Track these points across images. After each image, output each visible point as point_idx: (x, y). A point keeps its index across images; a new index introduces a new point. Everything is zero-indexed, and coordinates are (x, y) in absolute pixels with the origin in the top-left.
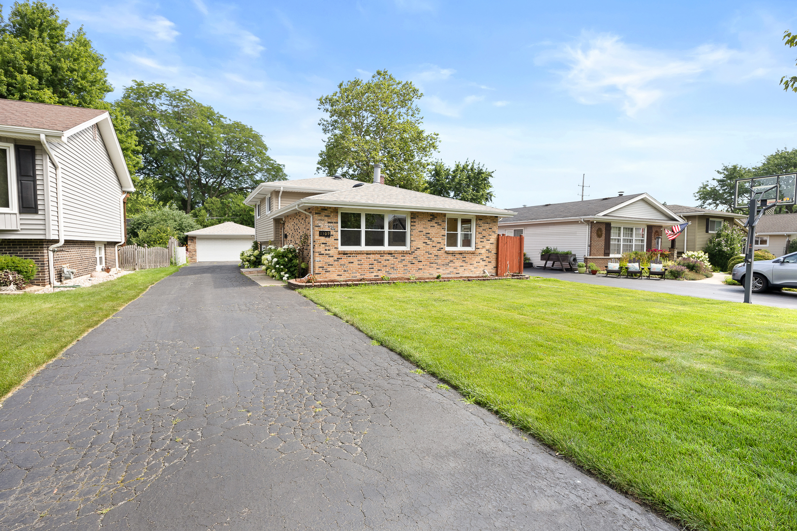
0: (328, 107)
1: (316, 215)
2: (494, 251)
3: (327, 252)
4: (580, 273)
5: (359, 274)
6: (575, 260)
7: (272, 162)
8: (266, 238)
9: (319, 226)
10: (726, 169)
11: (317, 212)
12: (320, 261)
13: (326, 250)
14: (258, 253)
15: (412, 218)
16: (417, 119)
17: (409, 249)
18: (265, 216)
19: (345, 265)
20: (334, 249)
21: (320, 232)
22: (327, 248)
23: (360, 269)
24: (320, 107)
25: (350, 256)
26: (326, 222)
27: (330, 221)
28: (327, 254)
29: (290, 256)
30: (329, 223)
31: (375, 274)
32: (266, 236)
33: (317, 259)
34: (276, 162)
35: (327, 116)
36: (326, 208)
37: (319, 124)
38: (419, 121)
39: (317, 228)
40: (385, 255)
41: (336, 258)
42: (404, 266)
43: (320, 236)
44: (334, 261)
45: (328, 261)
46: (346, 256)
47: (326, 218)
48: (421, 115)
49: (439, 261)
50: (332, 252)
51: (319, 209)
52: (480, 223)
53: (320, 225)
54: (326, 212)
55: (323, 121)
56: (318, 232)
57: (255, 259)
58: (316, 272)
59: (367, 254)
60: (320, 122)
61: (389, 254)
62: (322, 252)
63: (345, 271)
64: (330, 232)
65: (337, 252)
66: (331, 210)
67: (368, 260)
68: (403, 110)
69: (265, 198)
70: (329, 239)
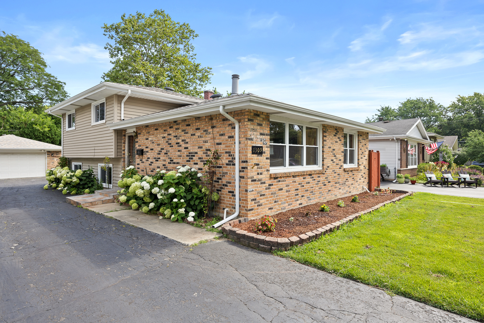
0: (113, 33)
1: (249, 123)
2: (367, 168)
3: (260, 177)
4: (399, 183)
5: (287, 204)
6: (389, 171)
7: (52, 78)
8: (93, 154)
9: (252, 139)
10: (383, 109)
11: (249, 118)
12: (253, 191)
13: (258, 174)
14: (82, 173)
15: (324, 132)
16: (191, 55)
17: (321, 168)
18: (90, 127)
19: (275, 193)
20: (266, 173)
21: (253, 147)
22: (260, 171)
23: (288, 196)
24: (106, 33)
25: (279, 181)
26: (259, 134)
27: (262, 132)
28: (259, 180)
29: (189, 182)
30: (261, 134)
31: (299, 202)
32: (93, 151)
33: (250, 188)
34: (56, 79)
35: (113, 43)
36: (259, 113)
37: (106, 48)
38: (193, 57)
39: (249, 142)
40: (307, 177)
41: (267, 185)
42: (319, 189)
43: (253, 153)
44: (266, 189)
45: (259, 189)
46: (276, 180)
47: (259, 127)
48: (194, 52)
49: (340, 180)
50: (264, 177)
51: (252, 114)
52: (361, 138)
53: (252, 137)
54: (258, 118)
55: (109, 46)
56: (251, 148)
57: (78, 181)
58: (249, 208)
59: (294, 176)
60: (106, 47)
61: (310, 175)
62: (255, 178)
63: (276, 202)
64: (262, 147)
65: (268, 176)
66: (263, 116)
67: (294, 184)
68: (181, 46)
69: (90, 105)
70: (261, 157)
